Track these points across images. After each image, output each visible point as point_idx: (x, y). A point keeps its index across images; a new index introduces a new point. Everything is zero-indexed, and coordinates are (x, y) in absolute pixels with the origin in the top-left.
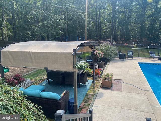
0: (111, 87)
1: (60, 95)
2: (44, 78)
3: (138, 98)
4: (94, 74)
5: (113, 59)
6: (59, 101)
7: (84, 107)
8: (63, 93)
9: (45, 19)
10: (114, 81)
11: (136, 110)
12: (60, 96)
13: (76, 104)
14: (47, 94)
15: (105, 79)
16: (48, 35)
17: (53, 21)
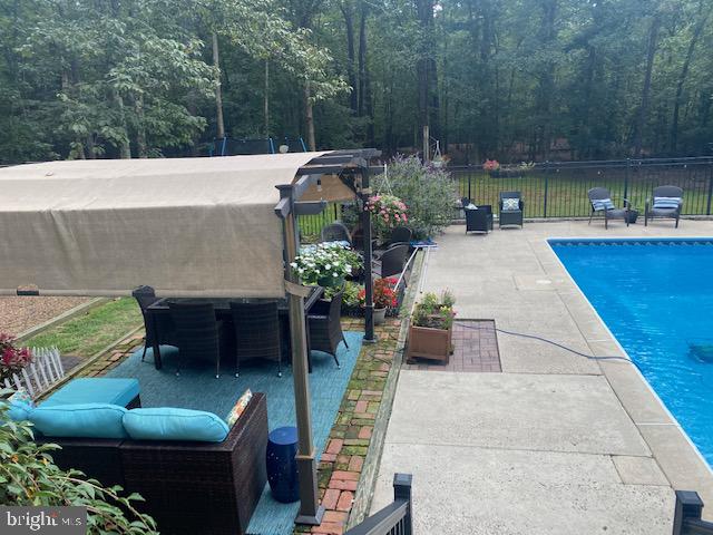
0: (452, 353)
1: (223, 417)
2: (128, 341)
3: (575, 393)
4: (368, 300)
5: (442, 234)
6: (224, 449)
7: (343, 460)
8: (237, 408)
9: (114, 58)
10: (460, 329)
11: (575, 449)
12: (223, 423)
13: (308, 454)
14: (158, 419)
15: (422, 321)
16: (133, 134)
17: (155, 68)
